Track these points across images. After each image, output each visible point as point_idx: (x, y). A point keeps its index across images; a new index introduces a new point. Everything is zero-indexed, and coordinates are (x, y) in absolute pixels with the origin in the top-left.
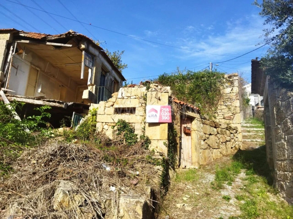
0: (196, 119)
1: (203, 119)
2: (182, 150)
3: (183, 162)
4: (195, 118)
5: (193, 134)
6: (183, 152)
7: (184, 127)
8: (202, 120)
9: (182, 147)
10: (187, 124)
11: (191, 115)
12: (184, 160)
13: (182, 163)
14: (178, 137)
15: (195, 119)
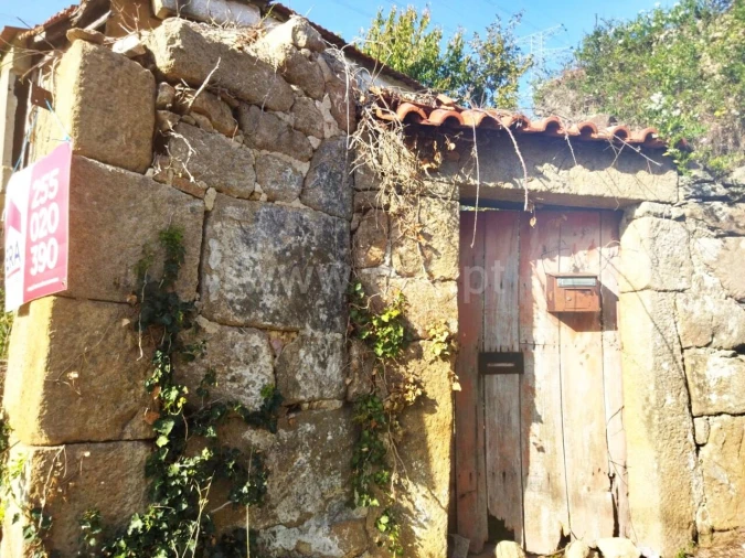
0: (644, 207)
1: (717, 204)
2: (535, 428)
3: (545, 513)
4: (638, 203)
5: (632, 315)
6: (546, 444)
7: (552, 278)
8: (711, 213)
9: (539, 409)
10: (581, 254)
11: (582, 192)
12: (555, 495)
13: (537, 516)
14: (428, 356)
15: (638, 212)
